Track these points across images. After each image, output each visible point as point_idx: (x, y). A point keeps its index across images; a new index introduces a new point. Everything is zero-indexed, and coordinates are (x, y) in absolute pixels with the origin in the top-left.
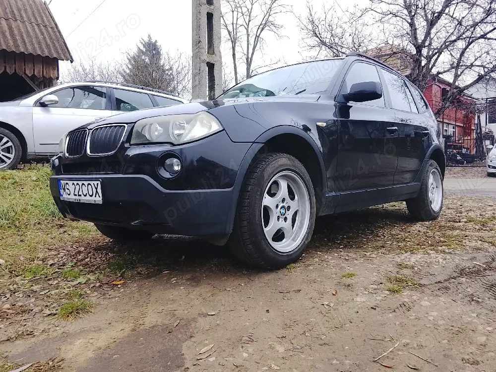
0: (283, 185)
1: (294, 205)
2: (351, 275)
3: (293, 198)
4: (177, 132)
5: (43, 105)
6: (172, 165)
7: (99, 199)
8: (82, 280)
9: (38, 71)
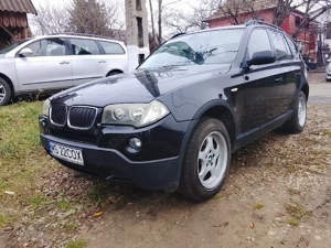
0: (210, 140)
1: (217, 152)
2: (260, 207)
3: (215, 148)
4: (135, 114)
5: (21, 56)
6: (134, 143)
7: (81, 162)
8: (72, 211)
9: (13, 22)
